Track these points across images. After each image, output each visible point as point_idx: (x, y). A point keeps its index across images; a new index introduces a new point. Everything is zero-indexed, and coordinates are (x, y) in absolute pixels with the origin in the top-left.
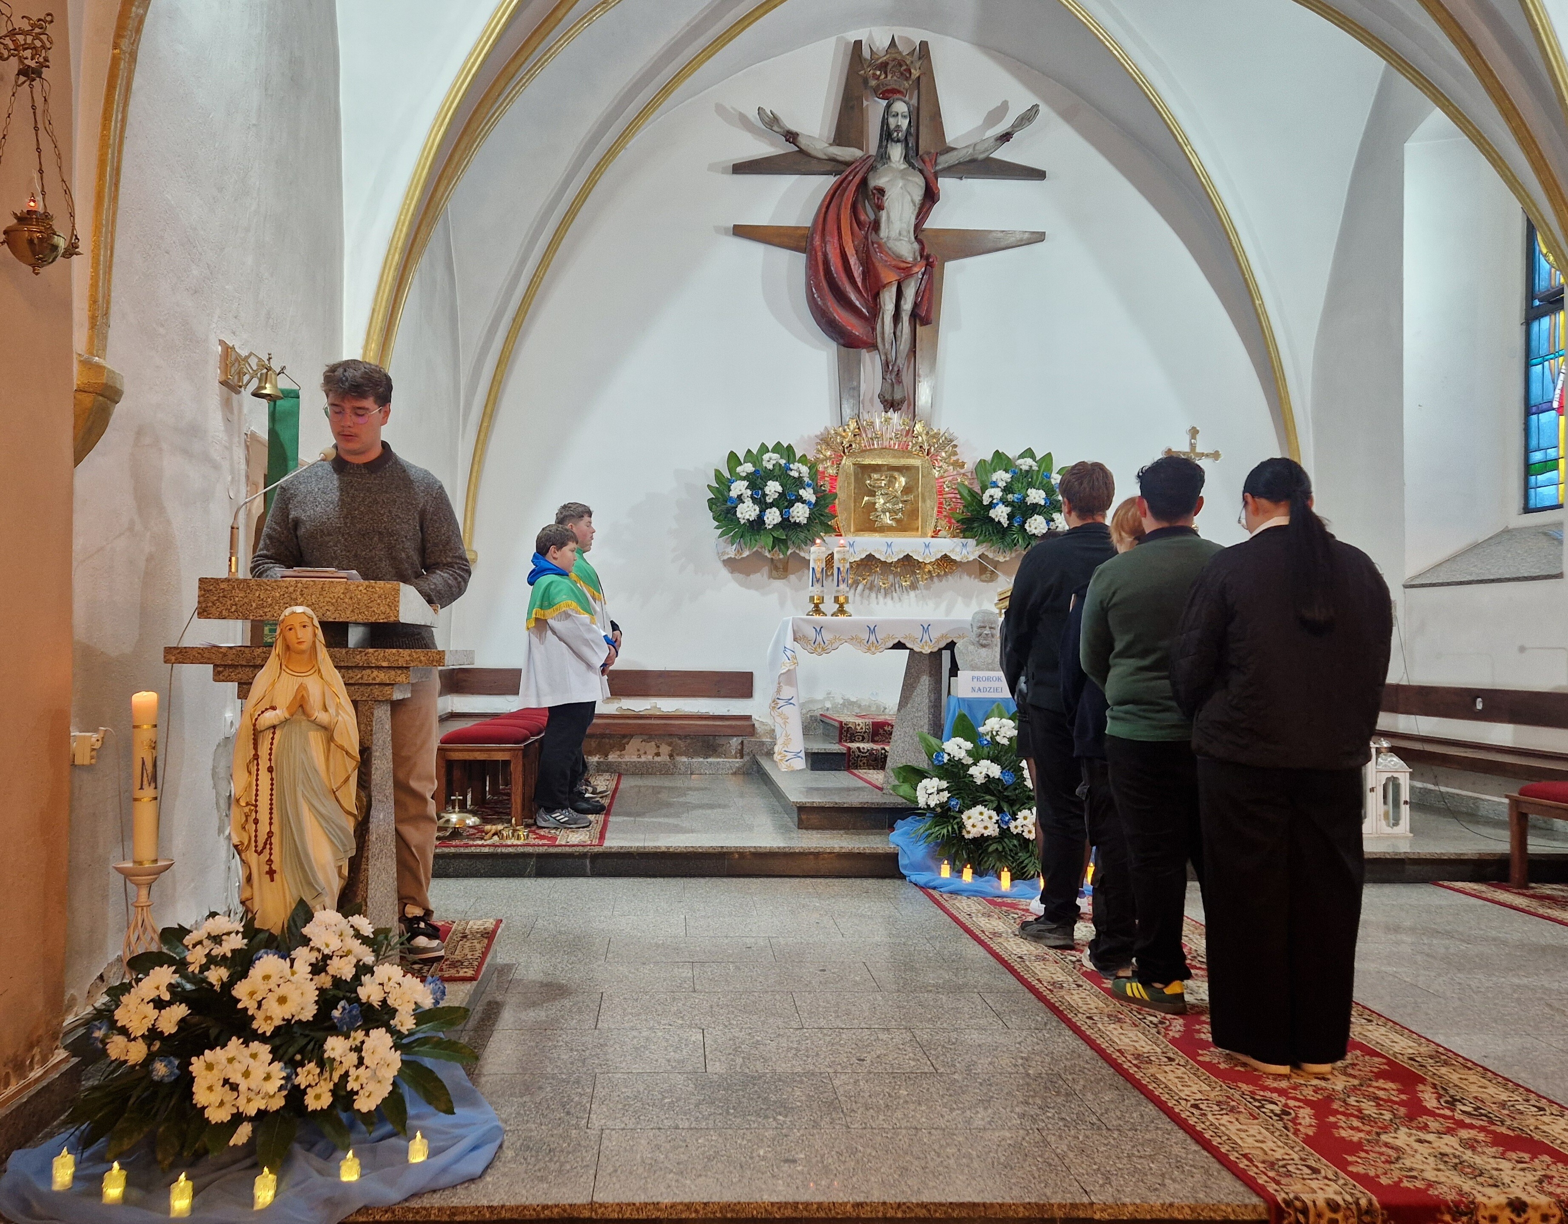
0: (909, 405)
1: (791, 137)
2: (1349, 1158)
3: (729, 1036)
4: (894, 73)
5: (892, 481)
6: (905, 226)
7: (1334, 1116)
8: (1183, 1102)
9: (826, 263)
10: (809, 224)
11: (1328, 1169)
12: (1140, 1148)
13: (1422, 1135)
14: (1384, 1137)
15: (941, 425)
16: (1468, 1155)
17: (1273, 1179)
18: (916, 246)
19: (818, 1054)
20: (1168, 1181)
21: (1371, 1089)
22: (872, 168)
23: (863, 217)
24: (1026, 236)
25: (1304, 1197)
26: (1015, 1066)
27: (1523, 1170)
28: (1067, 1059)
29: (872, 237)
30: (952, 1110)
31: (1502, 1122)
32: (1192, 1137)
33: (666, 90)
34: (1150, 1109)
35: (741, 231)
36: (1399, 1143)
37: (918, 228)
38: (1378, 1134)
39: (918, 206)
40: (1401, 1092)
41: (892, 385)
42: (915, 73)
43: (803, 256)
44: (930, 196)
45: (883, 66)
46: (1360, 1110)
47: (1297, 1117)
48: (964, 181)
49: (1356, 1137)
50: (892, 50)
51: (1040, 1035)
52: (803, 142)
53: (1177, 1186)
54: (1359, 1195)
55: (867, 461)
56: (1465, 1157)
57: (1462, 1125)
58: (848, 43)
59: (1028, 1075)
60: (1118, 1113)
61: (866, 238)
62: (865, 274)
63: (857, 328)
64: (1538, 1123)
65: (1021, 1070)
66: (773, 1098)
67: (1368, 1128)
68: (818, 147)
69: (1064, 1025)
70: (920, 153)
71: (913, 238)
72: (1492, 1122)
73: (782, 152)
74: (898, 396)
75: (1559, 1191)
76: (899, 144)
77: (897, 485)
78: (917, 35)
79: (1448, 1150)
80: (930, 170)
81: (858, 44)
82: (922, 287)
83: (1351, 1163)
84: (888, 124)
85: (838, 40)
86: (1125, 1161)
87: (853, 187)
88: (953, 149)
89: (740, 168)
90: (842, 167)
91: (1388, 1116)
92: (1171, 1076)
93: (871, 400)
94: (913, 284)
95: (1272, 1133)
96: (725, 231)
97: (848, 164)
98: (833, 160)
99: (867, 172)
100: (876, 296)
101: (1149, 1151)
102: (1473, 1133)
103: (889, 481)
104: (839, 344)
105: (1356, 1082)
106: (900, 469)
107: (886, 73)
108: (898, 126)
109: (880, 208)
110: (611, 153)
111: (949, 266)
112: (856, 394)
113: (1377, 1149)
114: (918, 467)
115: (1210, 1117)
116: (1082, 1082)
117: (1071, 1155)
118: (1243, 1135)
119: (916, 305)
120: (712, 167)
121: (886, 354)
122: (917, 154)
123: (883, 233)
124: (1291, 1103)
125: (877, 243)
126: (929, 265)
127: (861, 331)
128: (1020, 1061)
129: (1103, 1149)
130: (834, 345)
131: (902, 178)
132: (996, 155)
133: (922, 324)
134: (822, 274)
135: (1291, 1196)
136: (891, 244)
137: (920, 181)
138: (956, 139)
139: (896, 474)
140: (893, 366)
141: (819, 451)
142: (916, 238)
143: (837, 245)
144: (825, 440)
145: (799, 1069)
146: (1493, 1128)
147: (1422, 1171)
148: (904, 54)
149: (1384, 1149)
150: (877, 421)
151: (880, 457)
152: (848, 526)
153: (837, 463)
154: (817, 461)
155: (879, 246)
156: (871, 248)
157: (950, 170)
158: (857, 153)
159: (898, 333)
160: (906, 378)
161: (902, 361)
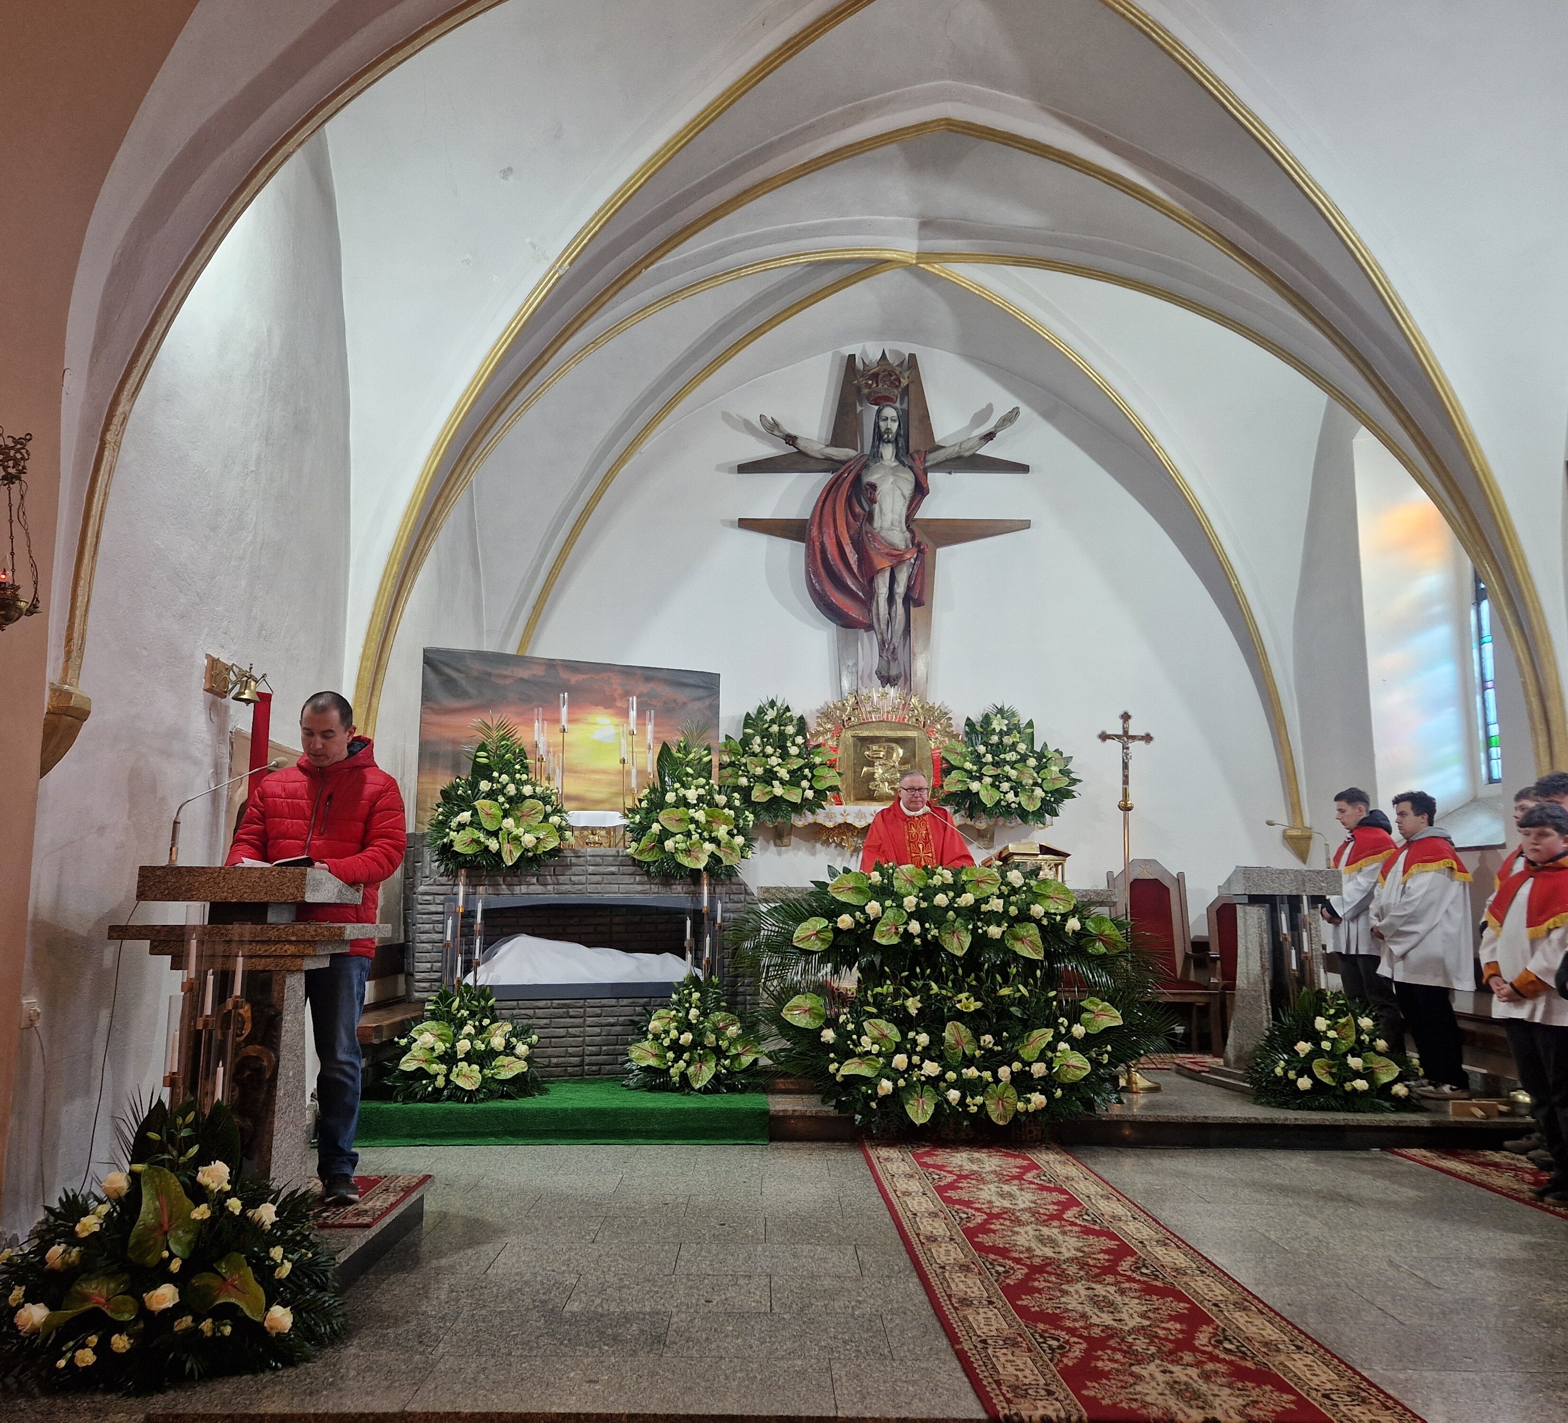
0: (905, 680)
1: (791, 440)
4: (884, 382)
5: (890, 751)
6: (896, 517)
9: (823, 551)
10: (807, 517)
15: (938, 697)
18: (908, 535)
22: (866, 466)
23: (858, 510)
24: (1016, 523)
29: (866, 527)
33: (670, 405)
35: (746, 524)
37: (909, 518)
39: (908, 499)
41: (888, 662)
42: (904, 382)
43: (804, 545)
44: (920, 490)
45: (875, 377)
48: (953, 475)
50: (883, 362)
55: (866, 734)
57: (1214, 1359)
58: (842, 357)
61: (861, 528)
62: (860, 561)
63: (854, 611)
68: (815, 449)
70: (911, 451)
71: (905, 528)
73: (783, 453)
74: (894, 672)
76: (890, 445)
77: (895, 756)
78: (906, 349)
80: (918, 466)
81: (852, 358)
82: (915, 572)
84: (880, 427)
85: (834, 354)
87: (847, 484)
88: (941, 447)
89: (745, 468)
90: (837, 466)
92: (981, 1316)
96: (732, 525)
97: (843, 463)
98: (829, 459)
99: (861, 470)
100: (871, 581)
103: (888, 752)
104: (837, 625)
106: (898, 741)
107: (877, 382)
108: (888, 429)
109: (873, 501)
110: (622, 459)
112: (854, 669)
114: (914, 740)
119: (909, 590)
120: (720, 468)
121: (882, 634)
122: (907, 453)
123: (877, 523)
125: (870, 532)
126: (921, 552)
127: (858, 612)
130: (834, 625)
131: (893, 475)
133: (914, 607)
134: (819, 561)
136: (884, 533)
137: (910, 477)
139: (894, 745)
140: (889, 645)
141: (819, 725)
142: (908, 527)
143: (833, 535)
144: (826, 714)
148: (894, 365)
150: (875, 696)
151: (878, 729)
152: (849, 795)
153: (837, 735)
154: (818, 734)
155: (873, 536)
156: (866, 539)
157: (940, 466)
158: (852, 453)
159: (893, 614)
160: (901, 655)
161: (897, 641)
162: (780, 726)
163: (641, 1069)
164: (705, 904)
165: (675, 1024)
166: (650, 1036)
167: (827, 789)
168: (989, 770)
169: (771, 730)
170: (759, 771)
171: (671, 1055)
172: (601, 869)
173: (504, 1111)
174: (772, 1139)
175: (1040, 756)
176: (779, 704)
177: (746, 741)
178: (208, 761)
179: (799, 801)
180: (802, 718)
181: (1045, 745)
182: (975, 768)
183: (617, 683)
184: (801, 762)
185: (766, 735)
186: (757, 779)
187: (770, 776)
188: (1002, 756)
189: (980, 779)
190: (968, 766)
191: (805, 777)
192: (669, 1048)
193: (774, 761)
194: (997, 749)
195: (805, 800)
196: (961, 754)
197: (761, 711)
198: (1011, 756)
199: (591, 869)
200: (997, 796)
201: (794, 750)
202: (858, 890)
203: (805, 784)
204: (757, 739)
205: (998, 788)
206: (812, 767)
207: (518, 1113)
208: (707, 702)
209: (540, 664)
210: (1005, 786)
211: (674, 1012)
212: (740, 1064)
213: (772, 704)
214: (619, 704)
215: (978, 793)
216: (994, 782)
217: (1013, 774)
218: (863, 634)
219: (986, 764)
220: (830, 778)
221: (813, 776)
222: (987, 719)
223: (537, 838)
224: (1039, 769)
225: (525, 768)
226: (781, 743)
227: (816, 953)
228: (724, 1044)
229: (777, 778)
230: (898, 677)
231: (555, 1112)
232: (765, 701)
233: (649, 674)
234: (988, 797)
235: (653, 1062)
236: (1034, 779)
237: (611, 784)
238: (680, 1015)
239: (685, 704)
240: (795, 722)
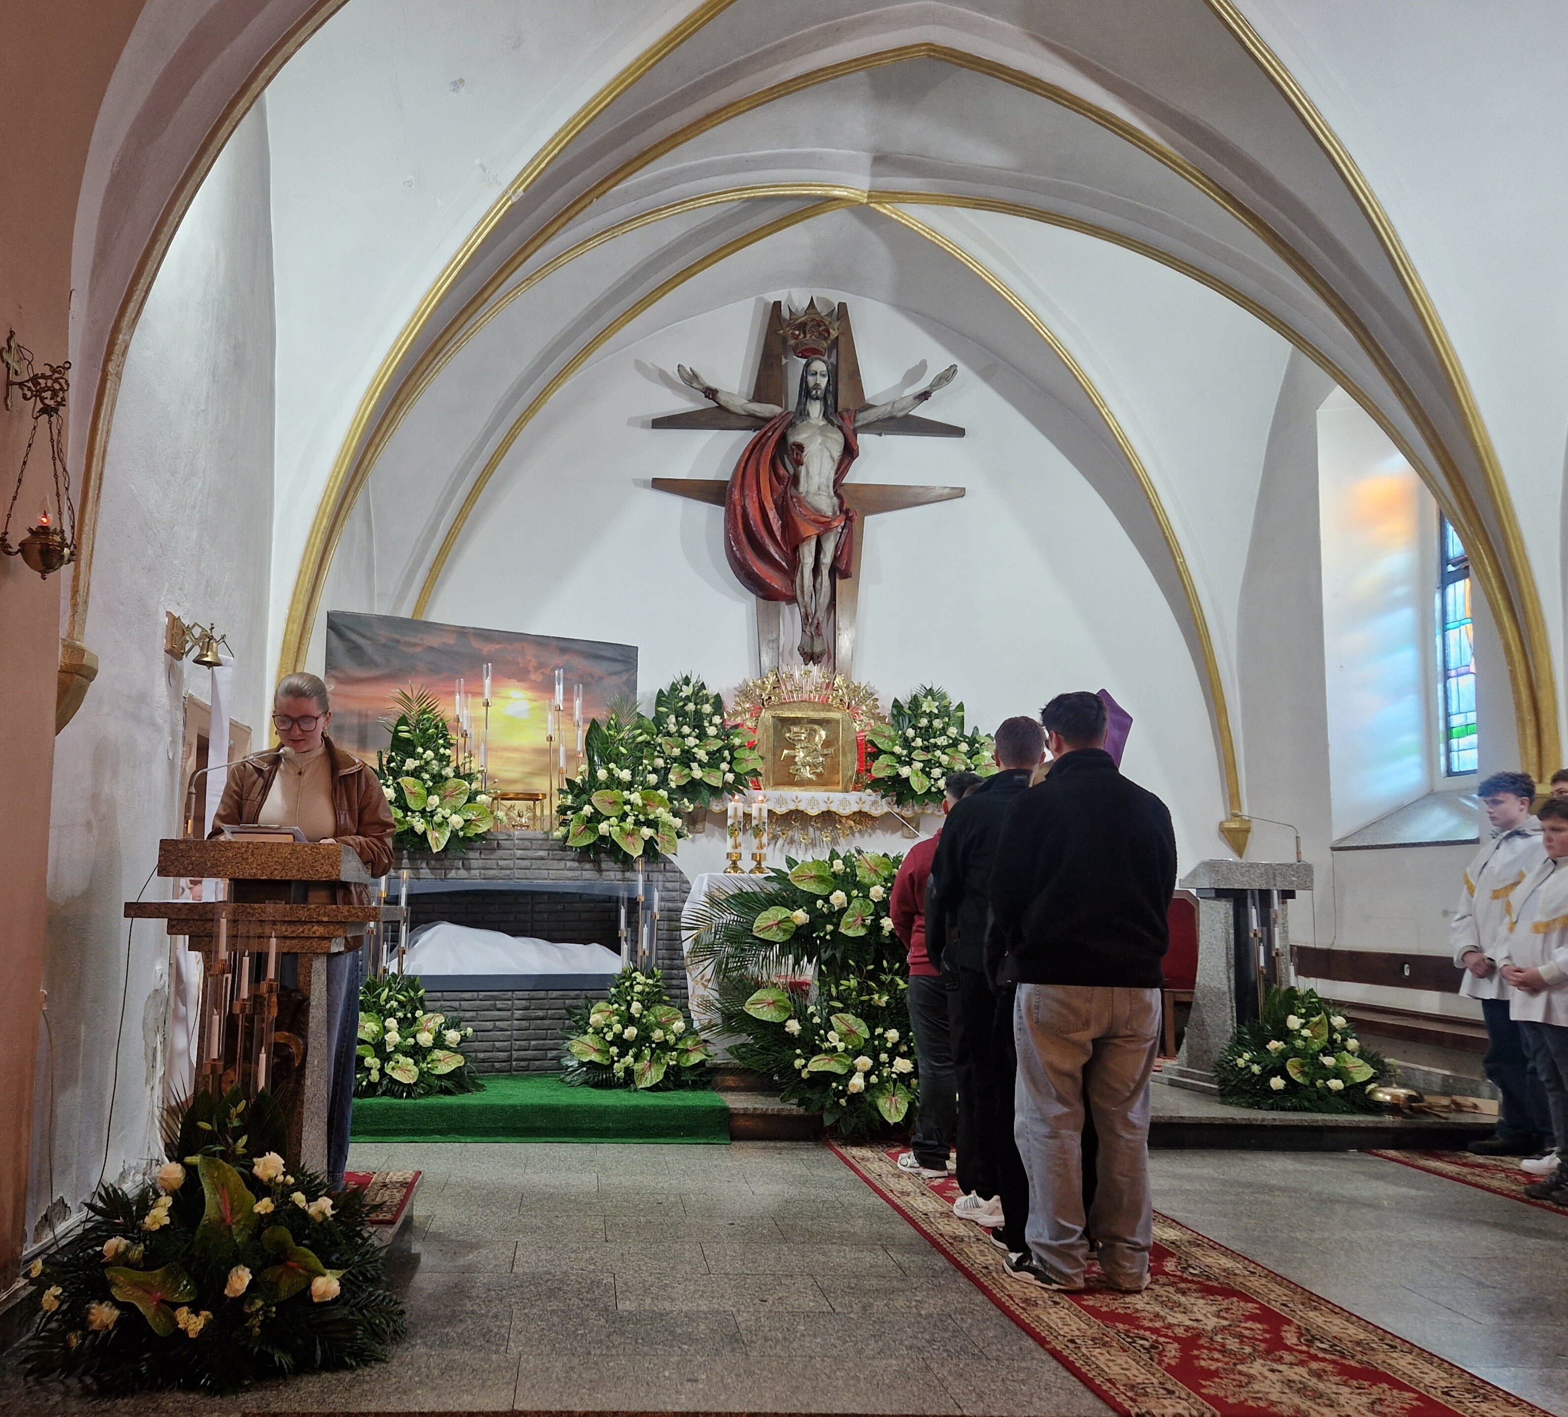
0: (829, 658)
1: (711, 393)
2: (1203, 1383)
3: (639, 1279)
4: (812, 333)
5: (812, 733)
6: (824, 481)
7: (1198, 1349)
8: (1060, 1338)
9: (745, 516)
10: (728, 478)
11: (1181, 1389)
12: (1014, 1374)
13: (1276, 1366)
14: (1240, 1367)
15: (863, 677)
16: (1313, 1382)
17: (1131, 1399)
18: (836, 501)
19: (722, 1296)
20: (1035, 1400)
21: (1238, 1329)
22: (792, 424)
23: (782, 471)
24: (947, 491)
25: (1154, 1412)
26: (909, 1307)
27: (1360, 1394)
28: (958, 1302)
29: (791, 491)
30: (845, 1342)
31: (1353, 1357)
32: (1063, 1365)
33: (587, 350)
34: (1030, 1343)
35: (659, 484)
36: (1252, 1371)
37: (837, 483)
38: (1235, 1364)
39: (837, 462)
40: (1265, 1331)
41: (812, 637)
42: (834, 334)
43: (723, 509)
44: (849, 452)
45: (802, 327)
46: (1223, 1346)
47: (1164, 1350)
48: (884, 436)
49: (1214, 1366)
50: (811, 311)
51: (936, 1282)
52: (722, 398)
53: (1043, 1403)
54: (1203, 1409)
55: (787, 714)
56: (1310, 1383)
57: (1315, 1358)
58: (767, 304)
59: (920, 1315)
60: (1000, 1347)
61: (785, 492)
62: (784, 528)
63: (776, 582)
64: (1385, 1358)
65: (914, 1310)
66: (679, 1331)
67: (1227, 1359)
68: (737, 403)
69: (960, 1274)
70: (839, 410)
71: (832, 493)
72: (1343, 1356)
73: (702, 408)
74: (818, 649)
75: (1387, 1410)
76: (818, 402)
77: (817, 738)
78: (836, 297)
79: (1297, 1378)
80: (848, 426)
81: (777, 305)
82: (842, 541)
83: (1204, 1387)
84: (806, 382)
85: (758, 300)
86: (999, 1384)
87: (772, 443)
88: (872, 406)
89: (659, 423)
90: (761, 423)
91: (1248, 1350)
92: (1054, 1316)
93: (791, 653)
94: (832, 538)
95: (1138, 1363)
96: (644, 484)
97: (767, 420)
98: (751, 416)
99: (787, 428)
100: (795, 549)
101: (1022, 1376)
102: (1323, 1365)
103: (809, 734)
104: (757, 596)
105: (1226, 1323)
106: (821, 722)
107: (804, 333)
108: (817, 385)
109: (799, 463)
110: (532, 409)
111: (868, 519)
112: (775, 645)
113: (1232, 1376)
114: (838, 722)
115: (1084, 1350)
116: (969, 1321)
117: (950, 1379)
118: (1111, 1364)
119: (836, 559)
120: (631, 422)
121: (805, 607)
122: (836, 411)
123: (803, 487)
124: (1162, 1339)
125: (796, 497)
126: (849, 519)
127: (780, 583)
128: (914, 1303)
129: (981, 1374)
130: (754, 597)
131: (821, 434)
132: (915, 412)
133: (841, 578)
134: (740, 526)
135: (1143, 1411)
136: (810, 499)
137: (839, 437)
138: (875, 397)
139: (816, 727)
140: (813, 618)
141: (738, 704)
142: (835, 492)
143: (755, 499)
144: (745, 693)
145: (704, 1308)
146: (1344, 1361)
147: (1267, 1393)
148: (823, 314)
149: (1237, 1377)
150: (797, 674)
151: (799, 710)
152: (768, 779)
153: (756, 714)
154: (736, 713)
155: (799, 500)
156: (790, 503)
157: (869, 427)
158: (777, 410)
159: (818, 586)
160: (826, 631)
161: (821, 615)
162: (696, 704)
163: (582, 1064)
164: (640, 891)
165: (617, 1018)
166: (591, 1030)
167: (747, 773)
168: (918, 755)
169: (687, 708)
170: (676, 752)
171: (614, 1050)
172: (530, 853)
173: (450, 1107)
174: (733, 1139)
175: (972, 742)
176: (693, 681)
177: (659, 720)
178: (167, 728)
179: (720, 785)
180: (718, 696)
181: (976, 728)
182: (905, 752)
183: (531, 656)
184: (720, 743)
185: (681, 714)
186: (675, 760)
187: (687, 758)
188: (932, 741)
189: (910, 764)
190: (897, 750)
191: (724, 760)
192: (612, 1043)
193: (691, 741)
194: (927, 733)
195: (725, 783)
196: (889, 738)
197: (674, 688)
198: (942, 741)
199: (519, 853)
200: (927, 783)
201: (712, 731)
202: (820, 879)
203: (724, 766)
204: (672, 718)
205: (928, 775)
206: (732, 749)
207: (464, 1109)
208: (625, 677)
209: (453, 632)
210: (936, 772)
211: (616, 1006)
212: (688, 1060)
213: (687, 681)
214: (533, 677)
215: (907, 779)
216: (924, 767)
217: (945, 759)
218: (785, 608)
219: (915, 748)
220: (751, 761)
221: (733, 759)
222: (915, 702)
223: (466, 821)
224: (972, 754)
225: (448, 745)
226: (698, 722)
227: (776, 943)
228: (671, 1038)
229: (695, 760)
230: (821, 654)
231: (502, 1109)
232: (679, 678)
233: (564, 646)
234: (919, 784)
235: (595, 1057)
236: (966, 764)
237: (524, 763)
238: (623, 1008)
239: (601, 678)
240: (712, 701)
